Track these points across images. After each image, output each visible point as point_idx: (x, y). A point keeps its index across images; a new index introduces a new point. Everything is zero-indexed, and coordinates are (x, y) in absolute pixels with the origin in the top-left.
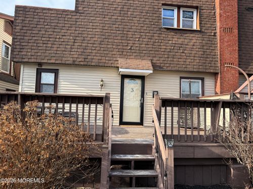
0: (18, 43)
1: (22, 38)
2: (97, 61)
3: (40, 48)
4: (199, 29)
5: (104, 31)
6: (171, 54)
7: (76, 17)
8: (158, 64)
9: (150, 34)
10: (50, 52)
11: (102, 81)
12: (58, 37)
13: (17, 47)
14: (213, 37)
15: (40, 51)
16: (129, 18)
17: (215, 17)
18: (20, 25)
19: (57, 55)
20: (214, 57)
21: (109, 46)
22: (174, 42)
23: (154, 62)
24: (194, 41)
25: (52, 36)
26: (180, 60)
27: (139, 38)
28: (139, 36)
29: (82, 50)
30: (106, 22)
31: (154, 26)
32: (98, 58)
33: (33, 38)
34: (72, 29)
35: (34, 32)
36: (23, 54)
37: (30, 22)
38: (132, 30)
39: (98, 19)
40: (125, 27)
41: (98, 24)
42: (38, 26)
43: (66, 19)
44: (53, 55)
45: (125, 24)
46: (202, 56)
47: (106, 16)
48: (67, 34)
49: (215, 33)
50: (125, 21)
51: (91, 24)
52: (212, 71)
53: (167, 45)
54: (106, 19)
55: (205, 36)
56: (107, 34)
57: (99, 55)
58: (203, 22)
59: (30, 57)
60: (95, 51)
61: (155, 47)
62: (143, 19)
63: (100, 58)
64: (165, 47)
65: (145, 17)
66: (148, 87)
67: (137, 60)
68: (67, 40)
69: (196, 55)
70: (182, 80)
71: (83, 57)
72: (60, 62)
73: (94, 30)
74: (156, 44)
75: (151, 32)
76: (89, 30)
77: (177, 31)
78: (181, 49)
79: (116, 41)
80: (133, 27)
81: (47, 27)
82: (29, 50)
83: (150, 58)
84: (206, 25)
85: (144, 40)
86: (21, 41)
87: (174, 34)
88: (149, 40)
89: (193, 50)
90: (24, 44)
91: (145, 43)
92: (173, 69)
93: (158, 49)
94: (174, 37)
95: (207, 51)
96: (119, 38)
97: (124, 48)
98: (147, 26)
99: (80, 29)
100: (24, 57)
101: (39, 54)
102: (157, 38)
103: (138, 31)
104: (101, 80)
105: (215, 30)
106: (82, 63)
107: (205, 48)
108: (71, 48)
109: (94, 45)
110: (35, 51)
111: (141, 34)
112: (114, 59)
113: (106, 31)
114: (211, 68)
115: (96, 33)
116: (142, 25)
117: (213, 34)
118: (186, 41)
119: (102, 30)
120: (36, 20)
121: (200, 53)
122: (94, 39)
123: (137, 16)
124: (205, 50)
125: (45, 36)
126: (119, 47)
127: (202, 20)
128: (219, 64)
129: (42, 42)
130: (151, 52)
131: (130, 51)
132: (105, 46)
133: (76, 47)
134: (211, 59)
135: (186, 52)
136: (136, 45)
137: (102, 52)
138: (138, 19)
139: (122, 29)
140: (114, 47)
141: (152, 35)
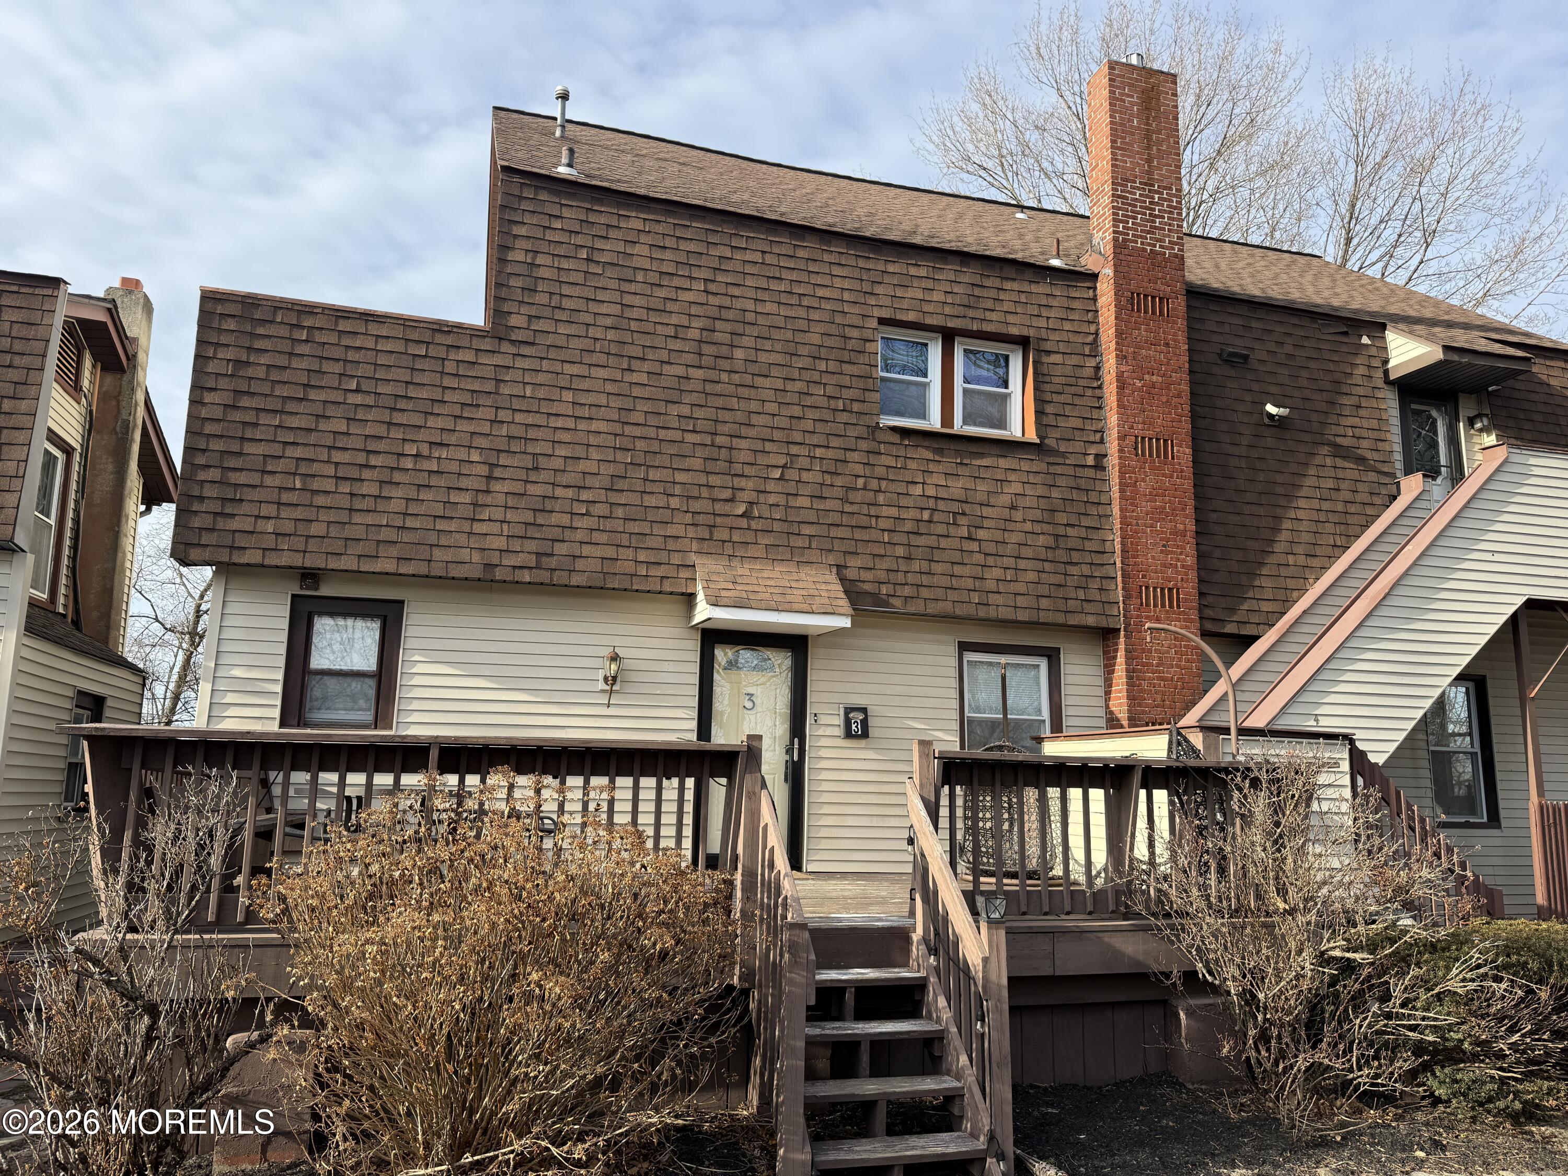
0: (214, 474)
1: (235, 447)
2: (595, 565)
3: (320, 500)
4: (1032, 436)
5: (628, 430)
6: (922, 541)
7: (497, 360)
8: (866, 587)
9: (830, 454)
10: (370, 519)
11: (615, 658)
12: (411, 449)
13: (208, 491)
14: (1091, 473)
15: (323, 516)
16: (736, 378)
17: (1100, 387)
18: (223, 383)
19: (407, 537)
20: (1097, 559)
21: (650, 501)
22: (931, 491)
23: (851, 574)
24: (1017, 488)
25: (381, 446)
26: (957, 570)
27: (784, 467)
28: (782, 461)
29: (529, 517)
30: (636, 391)
31: (844, 417)
32: (598, 552)
33: (289, 452)
34: (480, 414)
35: (295, 422)
36: (235, 524)
37: (275, 376)
38: (752, 432)
39: (602, 373)
40: (723, 415)
41: (603, 400)
42: (313, 394)
43: (450, 367)
44: (384, 534)
45: (720, 402)
46: (1050, 555)
47: (635, 365)
48: (453, 439)
49: (1100, 457)
50: (718, 388)
51: (568, 396)
52: (1091, 621)
53: (904, 501)
54: (635, 378)
55: (1058, 469)
56: (640, 445)
57: (603, 538)
58: (1049, 409)
59: (270, 542)
60: (585, 522)
61: (854, 508)
62: (798, 386)
63: (610, 552)
64: (893, 512)
65: (807, 375)
66: (821, 686)
67: (779, 568)
68: (454, 467)
69: (1026, 552)
70: (970, 656)
71: (531, 546)
72: (422, 569)
73: (582, 426)
74: (858, 496)
75: (835, 442)
76: (559, 423)
77: (944, 445)
78: (962, 520)
79: (681, 477)
80: (755, 419)
81: (358, 399)
82: (265, 510)
83: (831, 559)
84: (1062, 422)
85: (806, 476)
86: (231, 463)
87: (930, 456)
88: (828, 478)
89: (1010, 526)
90: (242, 478)
91: (807, 490)
92: (933, 608)
93: (864, 521)
94: (932, 467)
95: (1071, 531)
96: (697, 463)
97: (719, 508)
98: (816, 415)
99: (519, 418)
100: (240, 541)
101: (316, 529)
102: (859, 469)
103: (777, 435)
104: (607, 652)
105: (1102, 441)
106: (526, 577)
107: (1062, 518)
108: (475, 505)
109: (585, 495)
110: (299, 513)
111: (794, 450)
112: (676, 559)
113: (638, 431)
114: (1088, 607)
115: (593, 440)
116: (797, 411)
117: (1090, 461)
118: (982, 487)
119: (617, 428)
120: (304, 364)
121: (1042, 540)
122: (583, 466)
123: (775, 372)
124: (1061, 531)
125: (350, 442)
126: (696, 506)
127: (1048, 397)
128: (1120, 592)
129: (330, 470)
130: (835, 532)
131: (744, 523)
132: (634, 499)
133: (500, 499)
134: (1086, 570)
135: (981, 534)
136: (772, 499)
137: (618, 525)
138: (779, 384)
139: (709, 425)
140: (674, 502)
141: (840, 455)
